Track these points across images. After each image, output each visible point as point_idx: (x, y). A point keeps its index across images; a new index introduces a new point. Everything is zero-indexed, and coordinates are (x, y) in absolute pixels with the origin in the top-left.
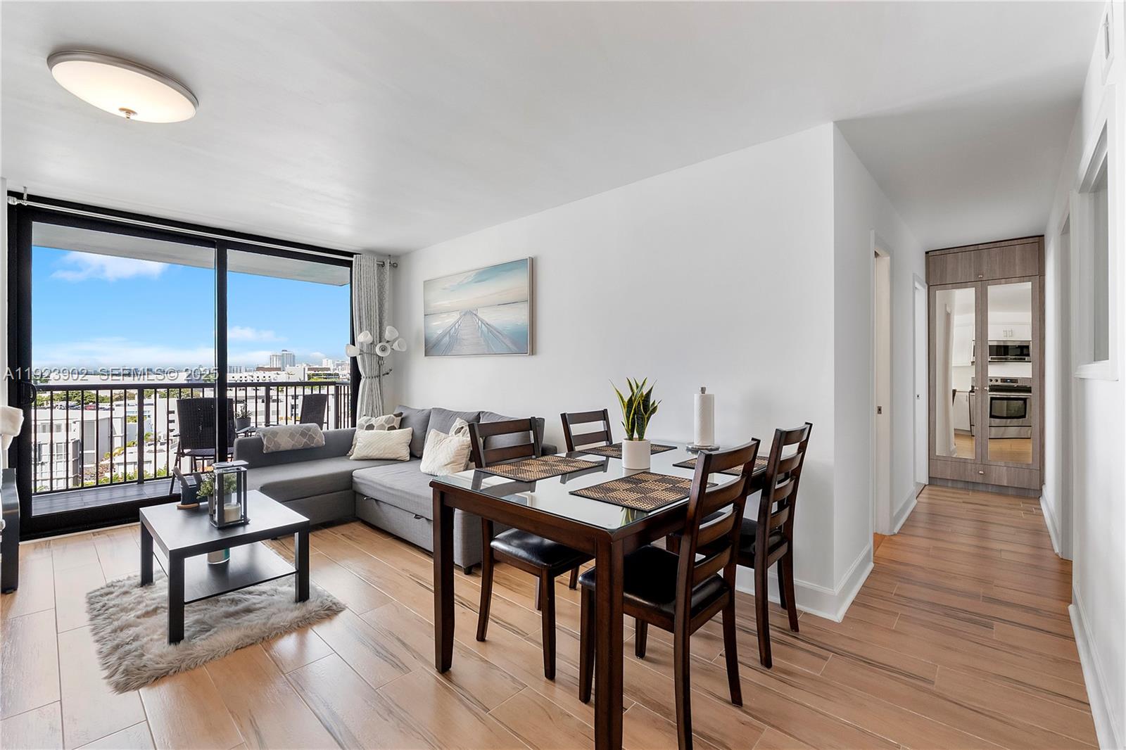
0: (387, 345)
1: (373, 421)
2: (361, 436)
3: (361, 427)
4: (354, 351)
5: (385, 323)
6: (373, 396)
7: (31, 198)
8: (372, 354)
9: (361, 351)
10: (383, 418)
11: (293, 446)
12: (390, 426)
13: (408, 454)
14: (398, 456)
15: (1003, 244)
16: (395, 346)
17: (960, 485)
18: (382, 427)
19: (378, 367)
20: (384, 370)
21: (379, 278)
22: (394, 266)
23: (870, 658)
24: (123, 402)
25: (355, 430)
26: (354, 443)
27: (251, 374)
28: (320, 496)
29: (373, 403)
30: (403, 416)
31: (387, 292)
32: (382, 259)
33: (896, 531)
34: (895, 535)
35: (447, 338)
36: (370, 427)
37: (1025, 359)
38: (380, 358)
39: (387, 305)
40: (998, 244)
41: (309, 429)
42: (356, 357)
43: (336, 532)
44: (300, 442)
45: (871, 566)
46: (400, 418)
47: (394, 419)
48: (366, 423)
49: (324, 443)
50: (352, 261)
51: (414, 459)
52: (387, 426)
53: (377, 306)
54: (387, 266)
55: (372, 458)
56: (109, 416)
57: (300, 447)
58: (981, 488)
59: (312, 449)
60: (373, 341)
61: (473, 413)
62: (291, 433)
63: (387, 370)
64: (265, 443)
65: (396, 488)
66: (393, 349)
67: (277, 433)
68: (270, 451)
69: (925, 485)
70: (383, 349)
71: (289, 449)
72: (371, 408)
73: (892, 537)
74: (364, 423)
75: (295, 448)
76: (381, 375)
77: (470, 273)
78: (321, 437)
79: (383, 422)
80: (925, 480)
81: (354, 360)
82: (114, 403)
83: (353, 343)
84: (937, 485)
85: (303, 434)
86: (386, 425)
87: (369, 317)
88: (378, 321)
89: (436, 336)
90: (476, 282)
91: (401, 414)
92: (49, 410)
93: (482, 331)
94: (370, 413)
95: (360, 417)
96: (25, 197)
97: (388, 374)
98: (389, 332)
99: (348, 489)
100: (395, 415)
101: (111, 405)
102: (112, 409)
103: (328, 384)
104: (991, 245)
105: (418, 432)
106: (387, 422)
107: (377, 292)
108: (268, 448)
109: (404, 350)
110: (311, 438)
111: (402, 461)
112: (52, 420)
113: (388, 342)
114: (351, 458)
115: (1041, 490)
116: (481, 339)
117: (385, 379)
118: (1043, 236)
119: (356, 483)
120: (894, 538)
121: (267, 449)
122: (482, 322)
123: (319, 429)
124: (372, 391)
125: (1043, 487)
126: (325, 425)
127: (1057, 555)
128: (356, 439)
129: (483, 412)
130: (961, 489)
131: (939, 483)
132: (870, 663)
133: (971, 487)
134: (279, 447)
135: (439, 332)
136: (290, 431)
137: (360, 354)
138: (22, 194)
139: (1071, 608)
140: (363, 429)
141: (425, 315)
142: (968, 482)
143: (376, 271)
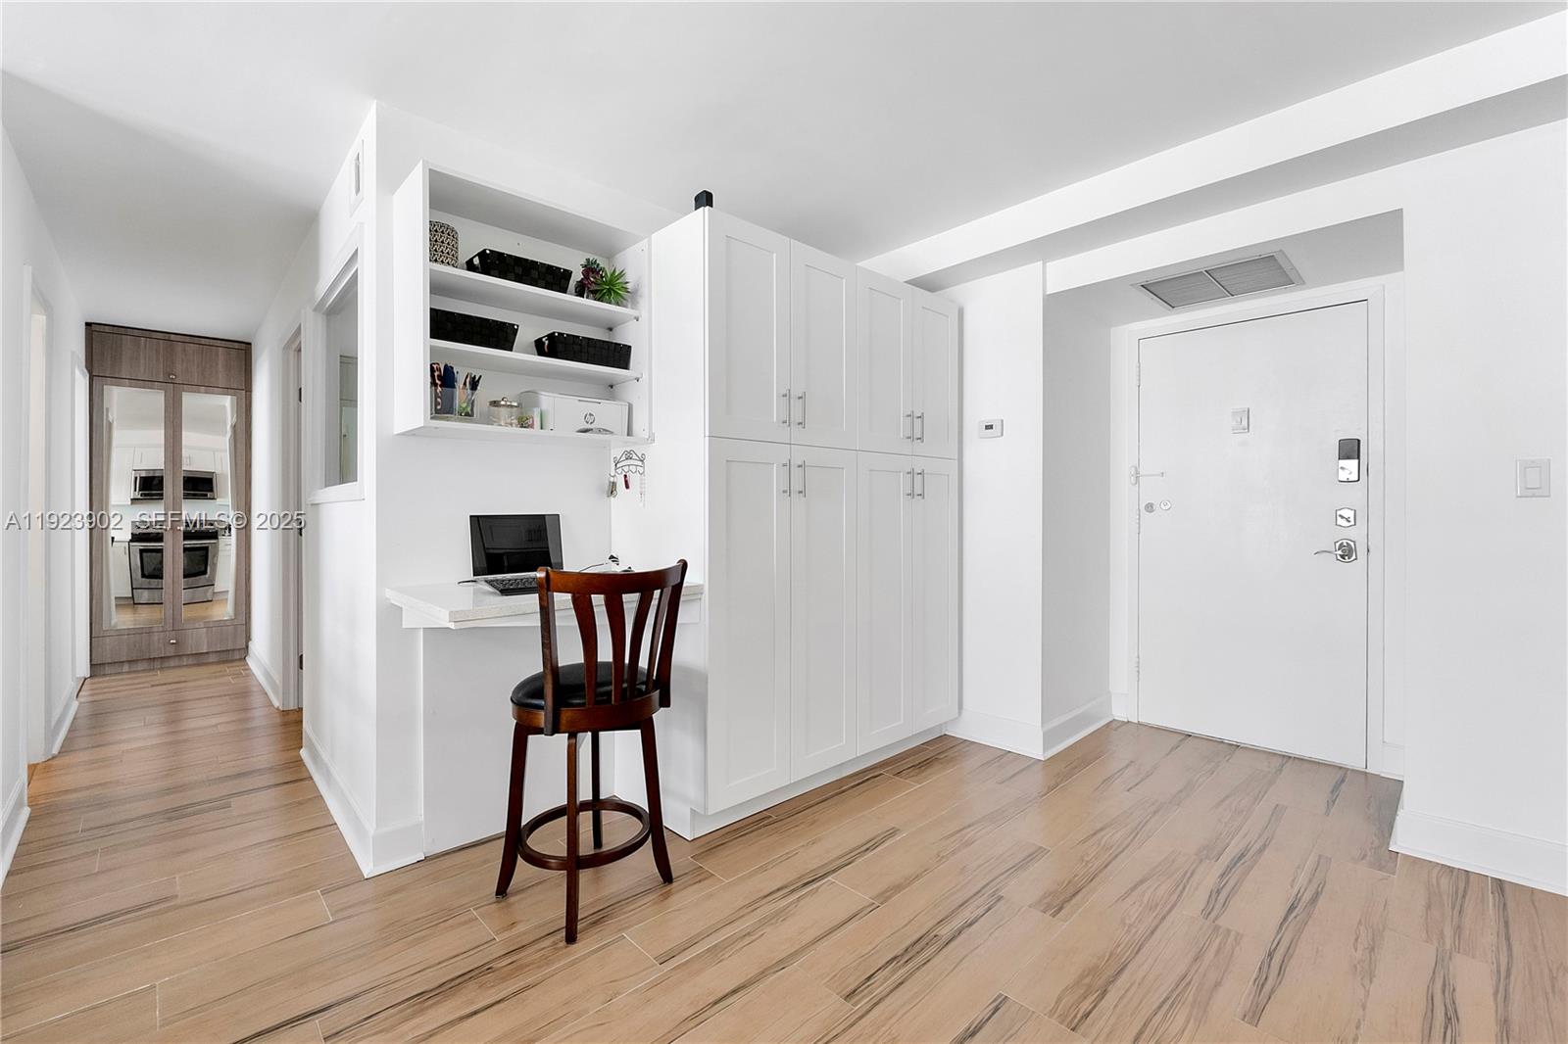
15: (203, 341)
17: (141, 666)
23: (71, 923)
33: (55, 751)
34: (54, 757)
37: (206, 495)
40: (196, 340)
45: (26, 812)
58: (172, 663)
69: (85, 679)
73: (50, 762)
80: (84, 670)
84: (105, 675)
104: (188, 339)
115: (247, 647)
118: (250, 344)
120: (54, 762)
125: (250, 643)
127: (278, 709)
130: (144, 671)
131: (108, 670)
132: (73, 929)
133: (157, 664)
139: (303, 753)
142: (154, 659)
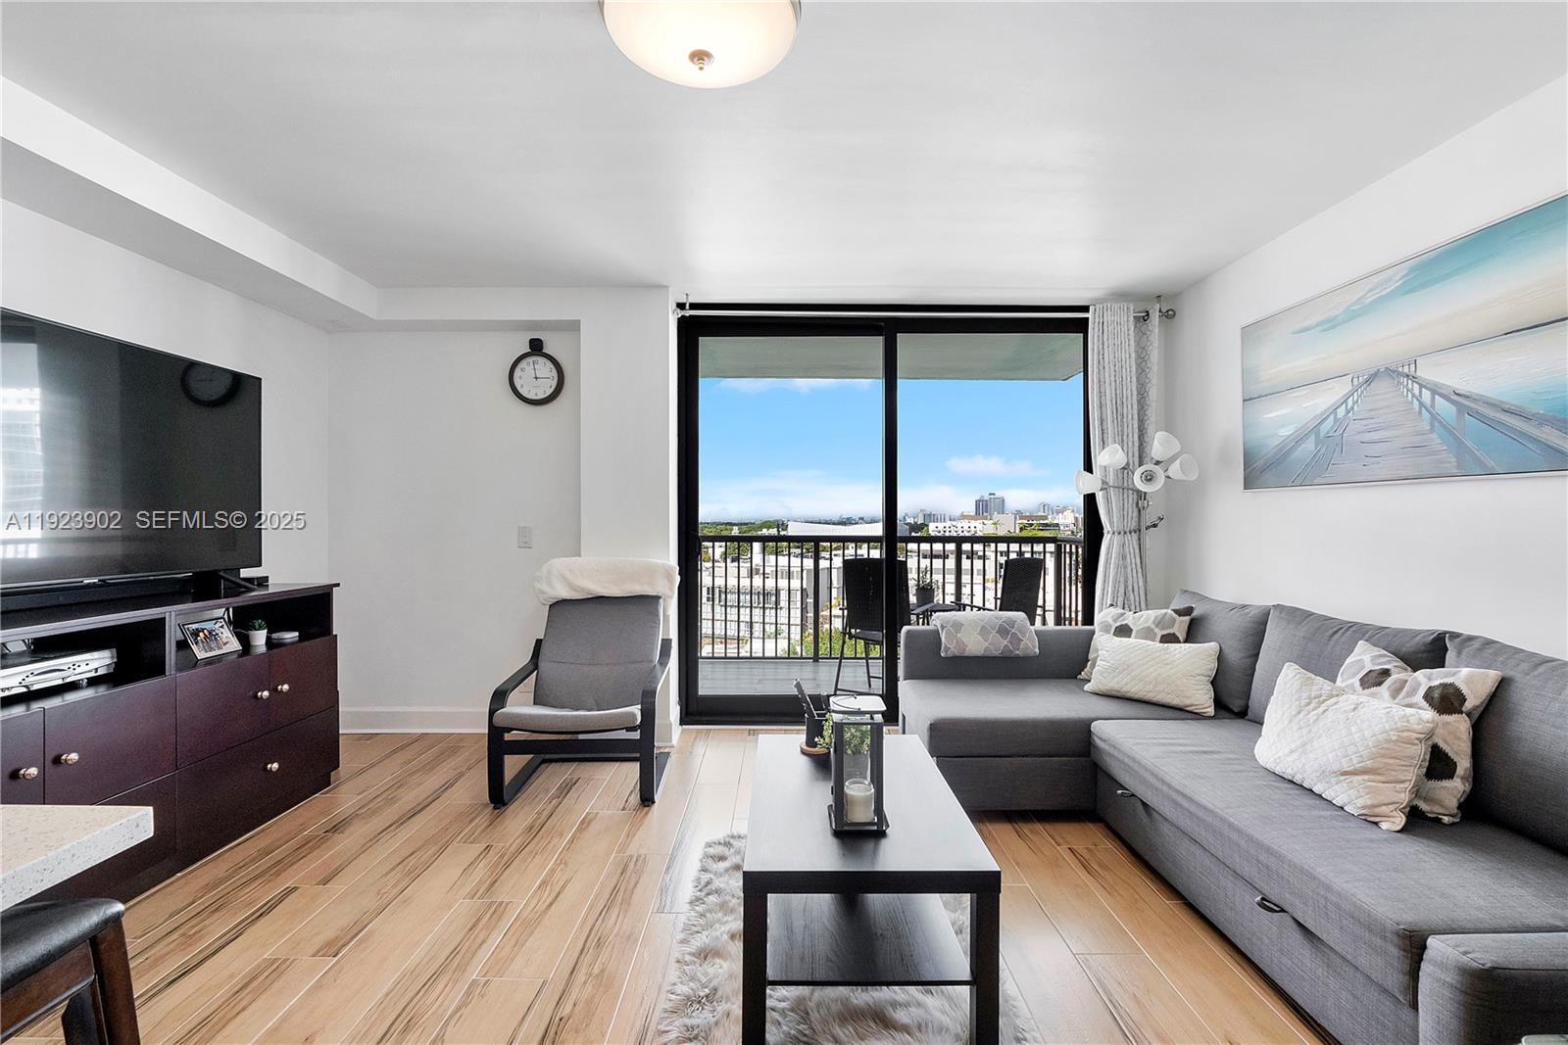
0: (1158, 469)
1: (1129, 619)
2: (1106, 648)
3: (1106, 629)
4: (1090, 483)
5: (1151, 428)
6: (1125, 567)
7: (694, 306)
8: (1125, 487)
9: (1104, 482)
10: (1148, 617)
11: (985, 650)
12: (1165, 632)
13: (1211, 703)
14: (1188, 702)
16: (1175, 470)
18: (1148, 634)
19: (1136, 514)
20: (1150, 517)
21: (1138, 343)
22: (1169, 315)
24: (841, 552)
25: (1093, 632)
26: (1091, 656)
27: (954, 523)
28: (1029, 759)
29: (1126, 581)
30: (1194, 614)
31: (1155, 368)
32: (1143, 306)
35: (1309, 445)
36: (1123, 631)
38: (1141, 495)
39: (1153, 393)
41: (1012, 623)
42: (1093, 495)
43: (1058, 838)
44: (995, 645)
46: (1187, 619)
47: (1174, 621)
48: (1115, 621)
49: (1037, 650)
50: (1088, 318)
51: (1227, 715)
52: (1160, 633)
53: (1135, 397)
54: (1155, 317)
55: (1129, 695)
56: (829, 566)
57: (997, 653)
59: (1018, 658)
60: (1128, 464)
61: (1417, 633)
62: (983, 627)
63: (1154, 519)
64: (943, 640)
65: (1196, 797)
66: (1169, 477)
67: (963, 625)
68: (950, 654)
70: (1149, 478)
71: (979, 654)
72: (1122, 591)
74: (1110, 621)
75: (988, 654)
76: (1143, 529)
77: (1390, 272)
78: (1030, 639)
79: (1150, 624)
81: (1090, 500)
82: (834, 552)
83: (1088, 467)
85: (1003, 631)
86: (1156, 630)
87: (1119, 416)
88: (1136, 426)
89: (1275, 442)
90: (1407, 293)
91: (1188, 611)
92: (787, 557)
93: (1434, 417)
94: (1121, 599)
95: (1101, 610)
96: (687, 307)
97: (1155, 526)
98: (1160, 444)
99: (1083, 756)
100: (1175, 611)
101: (831, 555)
102: (831, 560)
103: (1044, 540)
105: (1235, 656)
106: (1159, 623)
107: (1134, 369)
108: (947, 649)
109: (1193, 477)
110: (1017, 640)
111: (1198, 716)
112: (789, 567)
113: (1158, 463)
114: (1086, 688)
116: (1434, 436)
117: (1151, 538)
119: (1097, 748)
121: (946, 652)
122: (1434, 392)
123: (1029, 624)
124: (1124, 558)
126: (1038, 620)
128: (1097, 650)
129: (1454, 636)
134: (964, 650)
135: (1286, 432)
136: (982, 623)
137: (1101, 490)
138: (684, 304)
140: (1109, 632)
141: (1244, 400)
143: (1131, 332)
